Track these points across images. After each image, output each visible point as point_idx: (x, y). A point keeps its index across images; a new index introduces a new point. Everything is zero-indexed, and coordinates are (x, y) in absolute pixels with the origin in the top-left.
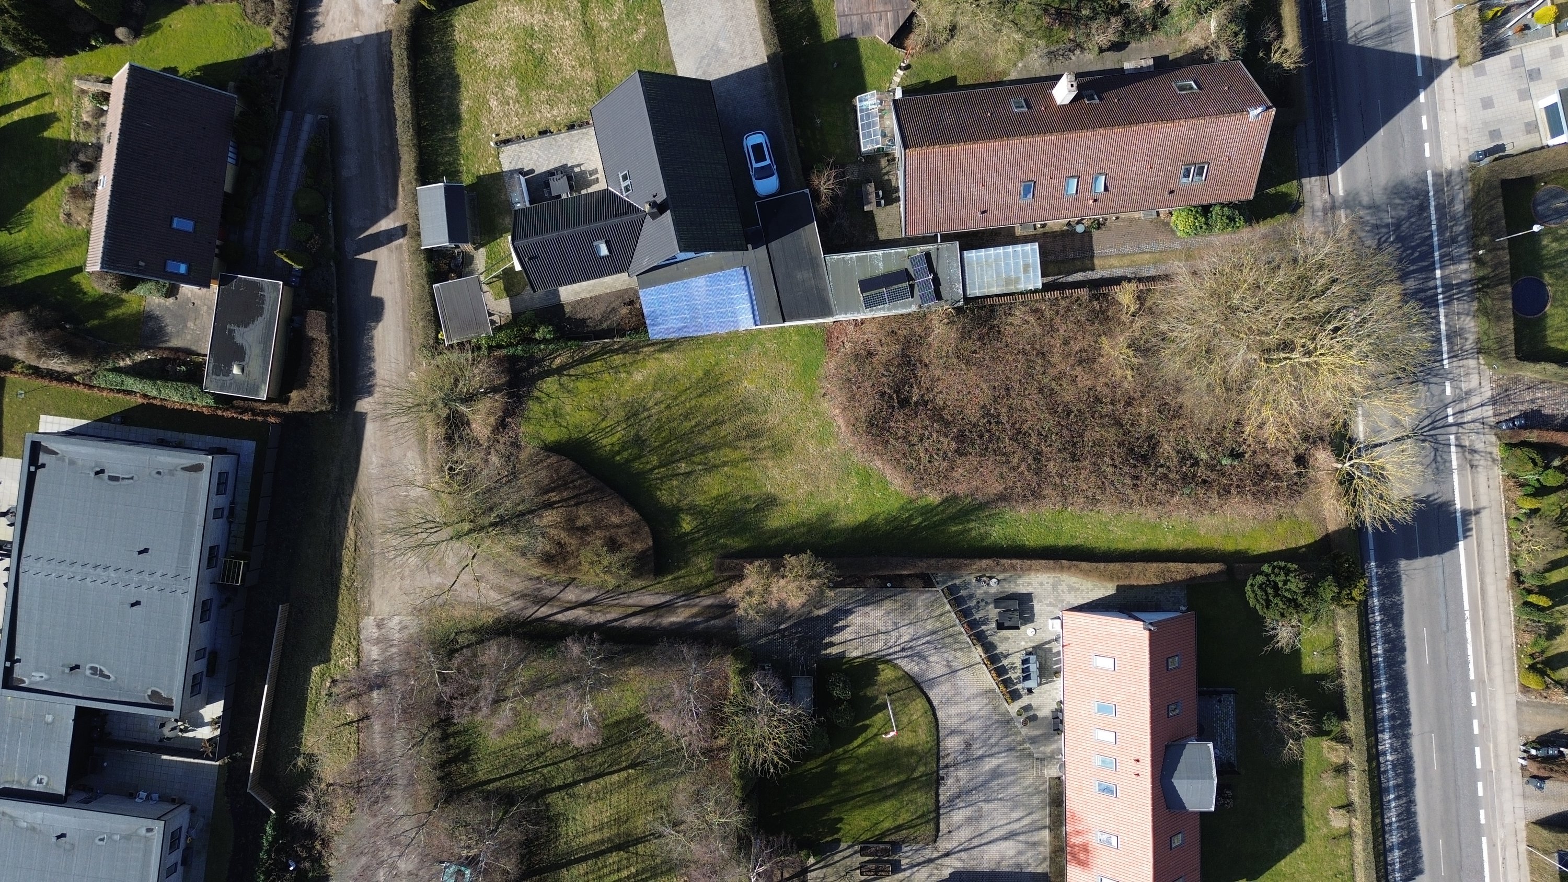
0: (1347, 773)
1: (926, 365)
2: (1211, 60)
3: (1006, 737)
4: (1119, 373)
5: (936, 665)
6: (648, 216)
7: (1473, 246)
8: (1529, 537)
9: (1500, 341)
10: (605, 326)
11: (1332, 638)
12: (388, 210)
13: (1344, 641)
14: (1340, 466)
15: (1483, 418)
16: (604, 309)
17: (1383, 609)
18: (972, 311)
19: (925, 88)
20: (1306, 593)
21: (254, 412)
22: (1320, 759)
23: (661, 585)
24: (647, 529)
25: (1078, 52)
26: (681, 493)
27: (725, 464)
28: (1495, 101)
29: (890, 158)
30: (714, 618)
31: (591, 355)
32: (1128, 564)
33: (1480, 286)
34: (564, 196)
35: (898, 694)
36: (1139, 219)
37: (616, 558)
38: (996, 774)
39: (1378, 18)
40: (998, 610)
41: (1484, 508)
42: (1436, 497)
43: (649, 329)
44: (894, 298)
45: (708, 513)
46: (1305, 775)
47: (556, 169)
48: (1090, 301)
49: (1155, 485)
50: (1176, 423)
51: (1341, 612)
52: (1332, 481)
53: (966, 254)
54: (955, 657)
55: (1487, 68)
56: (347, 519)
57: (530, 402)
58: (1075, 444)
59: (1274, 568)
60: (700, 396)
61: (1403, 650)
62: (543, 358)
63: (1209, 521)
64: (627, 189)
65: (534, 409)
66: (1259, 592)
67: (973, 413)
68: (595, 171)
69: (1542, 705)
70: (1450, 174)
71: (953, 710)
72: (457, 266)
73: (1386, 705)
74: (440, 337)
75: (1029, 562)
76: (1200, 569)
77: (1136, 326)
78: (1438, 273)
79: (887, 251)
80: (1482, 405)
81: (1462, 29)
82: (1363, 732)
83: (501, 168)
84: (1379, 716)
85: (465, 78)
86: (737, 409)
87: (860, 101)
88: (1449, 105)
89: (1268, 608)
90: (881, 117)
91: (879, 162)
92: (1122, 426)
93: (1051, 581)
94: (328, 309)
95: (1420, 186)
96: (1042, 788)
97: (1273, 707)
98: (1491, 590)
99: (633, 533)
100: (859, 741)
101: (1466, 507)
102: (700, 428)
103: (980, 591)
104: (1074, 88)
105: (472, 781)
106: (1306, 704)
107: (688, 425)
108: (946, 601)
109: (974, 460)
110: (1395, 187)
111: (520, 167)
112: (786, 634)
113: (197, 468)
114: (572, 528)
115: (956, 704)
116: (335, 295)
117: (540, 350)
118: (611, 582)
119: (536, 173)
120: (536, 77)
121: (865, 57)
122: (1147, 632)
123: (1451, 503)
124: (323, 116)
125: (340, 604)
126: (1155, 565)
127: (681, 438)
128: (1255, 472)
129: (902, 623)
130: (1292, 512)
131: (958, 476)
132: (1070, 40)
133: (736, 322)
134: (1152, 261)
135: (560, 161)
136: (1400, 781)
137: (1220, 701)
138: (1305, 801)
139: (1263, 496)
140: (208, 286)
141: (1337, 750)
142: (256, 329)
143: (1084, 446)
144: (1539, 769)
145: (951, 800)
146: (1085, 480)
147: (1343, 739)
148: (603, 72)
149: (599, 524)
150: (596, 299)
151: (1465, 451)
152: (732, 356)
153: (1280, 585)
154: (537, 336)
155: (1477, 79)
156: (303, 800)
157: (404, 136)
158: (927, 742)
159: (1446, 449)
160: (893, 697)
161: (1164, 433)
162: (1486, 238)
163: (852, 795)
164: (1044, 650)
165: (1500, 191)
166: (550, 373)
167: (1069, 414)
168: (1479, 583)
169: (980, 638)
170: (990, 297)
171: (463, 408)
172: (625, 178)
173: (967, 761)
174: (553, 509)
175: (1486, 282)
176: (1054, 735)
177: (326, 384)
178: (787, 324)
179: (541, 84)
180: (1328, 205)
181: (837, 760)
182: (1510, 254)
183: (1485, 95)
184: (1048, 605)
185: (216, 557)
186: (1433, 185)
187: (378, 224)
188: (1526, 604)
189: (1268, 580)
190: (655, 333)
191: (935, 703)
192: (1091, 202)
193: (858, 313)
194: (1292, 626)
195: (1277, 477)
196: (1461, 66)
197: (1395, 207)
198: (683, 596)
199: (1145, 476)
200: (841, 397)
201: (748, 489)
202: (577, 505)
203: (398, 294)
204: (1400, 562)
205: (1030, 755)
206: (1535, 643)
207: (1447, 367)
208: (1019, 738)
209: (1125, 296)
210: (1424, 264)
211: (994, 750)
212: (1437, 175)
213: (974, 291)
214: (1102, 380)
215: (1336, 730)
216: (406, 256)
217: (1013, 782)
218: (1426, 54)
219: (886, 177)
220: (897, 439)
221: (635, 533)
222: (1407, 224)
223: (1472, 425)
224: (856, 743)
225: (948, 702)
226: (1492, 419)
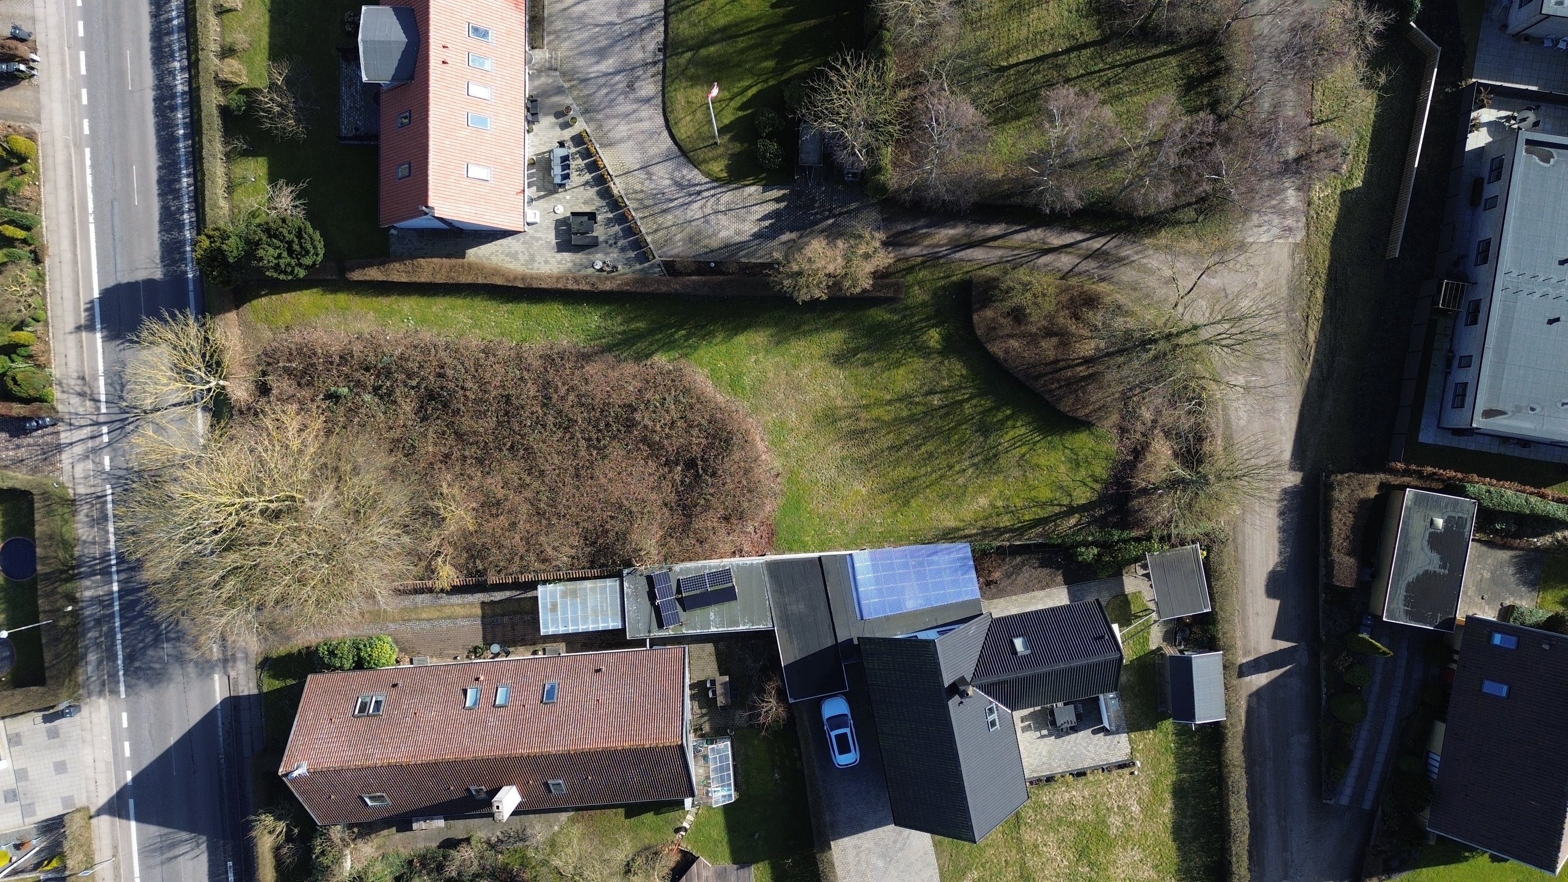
0: (222, 47)
1: (666, 505)
2: (350, 826)
3: (589, 95)
4: (456, 491)
5: (663, 176)
6: (969, 680)
7: (78, 615)
8: (22, 300)
9: (50, 513)
10: (1019, 559)
11: (235, 196)
12: (1258, 695)
13: (220, 192)
14: (222, 382)
15: (71, 430)
16: (1019, 578)
17: (180, 226)
18: (614, 562)
19: (659, 807)
20: (258, 244)
21: (1420, 475)
22: (250, 64)
23: (965, 270)
24: (979, 332)
25: (494, 839)
26: (939, 371)
27: (889, 402)
28: (52, 769)
29: (698, 733)
30: (906, 232)
31: (1035, 527)
32: (451, 281)
33: (71, 572)
34: (1060, 704)
35: (705, 144)
36: (432, 657)
37: (1017, 300)
38: (601, 54)
39: (173, 863)
40: (594, 234)
41: (71, 333)
42: (122, 347)
43: (970, 554)
44: (698, 580)
45: (910, 349)
46: (267, 46)
47: (1068, 734)
48: (485, 569)
49: (420, 367)
50: (396, 434)
51: (221, 224)
52: (228, 366)
53: (619, 625)
54: (642, 183)
55: (60, 804)
56: (1316, 352)
57: (1105, 477)
58: (507, 413)
59: (292, 273)
60: (914, 478)
61: (160, 181)
62: (1089, 526)
63: (364, 326)
64: (991, 711)
65: (1101, 469)
66: (309, 246)
67: (616, 451)
68: (1024, 729)
69: (13, 118)
70: (101, 693)
71: (646, 125)
72: (1183, 631)
73: (180, 122)
74: (1205, 553)
75: (559, 286)
76: (373, 274)
77: (435, 541)
78: (115, 587)
79: (705, 631)
80: (71, 444)
81: (85, 848)
82: (203, 92)
83: (1130, 738)
84: (187, 110)
85: (1167, 838)
86: (874, 462)
87: (730, 796)
88: (101, 767)
89: (300, 229)
90: (708, 778)
91: (711, 728)
92: (456, 433)
93: (536, 265)
94: (1331, 588)
95: (133, 681)
96: (552, 37)
97: (298, 121)
98: (65, 244)
99: (995, 328)
100: (750, 93)
101: (90, 335)
102: (916, 442)
103: (613, 255)
104: (495, 804)
105: (1185, 54)
106: (262, 124)
107: (929, 447)
108: (651, 246)
109: (616, 399)
110: (160, 681)
111: (1108, 738)
112: (827, 213)
113: (1489, 414)
114: (1062, 335)
115: (643, 132)
116: (1321, 603)
117: (1093, 534)
118: (1022, 274)
119: (1091, 730)
120: (1087, 836)
121: (724, 843)
122: (430, 204)
123: (106, 339)
124: (1328, 802)
125: (1327, 256)
126: (423, 280)
127: (939, 432)
128: (313, 378)
129: (699, 222)
130: (274, 334)
131: (634, 382)
132: (501, 853)
133: (873, 558)
134: (419, 611)
135: (1063, 742)
136: (166, 39)
137: (357, 129)
138: (267, 17)
139: (305, 352)
140: (1468, 617)
141: (232, 73)
142: (1414, 569)
143: (497, 411)
144: (16, 48)
145: (651, 26)
146: (496, 375)
147: (225, 85)
148: (1012, 838)
149: (1033, 339)
150: (1026, 589)
151: (91, 395)
152: (878, 521)
153: (285, 254)
154: (1096, 551)
155: (71, 794)
156: (1378, 36)
157: (1238, 778)
158: (675, 90)
159: (111, 398)
160: (712, 141)
161: (410, 423)
162: (62, 623)
163: (761, 34)
164: (545, 189)
165: (47, 674)
166: (1082, 509)
167: (512, 447)
168: (78, 252)
169: (614, 203)
170: (595, 578)
171: (1180, 471)
172: (993, 723)
173: (632, 69)
174: (1083, 357)
175: (64, 576)
176: (538, 96)
177: (1336, 504)
178: (817, 555)
179: (1081, 828)
180: (230, 664)
181: (775, 72)
182: (37, 606)
183: (62, 776)
184: (540, 239)
185: (1469, 313)
186: (118, 682)
187: (1269, 680)
188: (28, 228)
189: (298, 259)
190: (963, 550)
191: (665, 133)
192: (482, 678)
193: (738, 565)
194: (276, 209)
195: (289, 372)
196: (87, 808)
197: (160, 659)
198: (941, 257)
199: (431, 378)
200: (759, 473)
201: (864, 374)
202: (1056, 361)
203: (1249, 601)
204: (162, 277)
205: (563, 74)
206: (19, 185)
207: (108, 486)
208: (575, 93)
209: (447, 574)
210: (130, 598)
211: (602, 80)
212: (115, 692)
213: (611, 584)
214: (475, 484)
215: (233, 95)
216: (1239, 644)
217: (583, 44)
218: (124, 822)
219: (704, 711)
220: (699, 425)
221: (992, 328)
222: (147, 640)
223: (83, 422)
224: (754, 90)
225: (652, 134)
226: (61, 429)
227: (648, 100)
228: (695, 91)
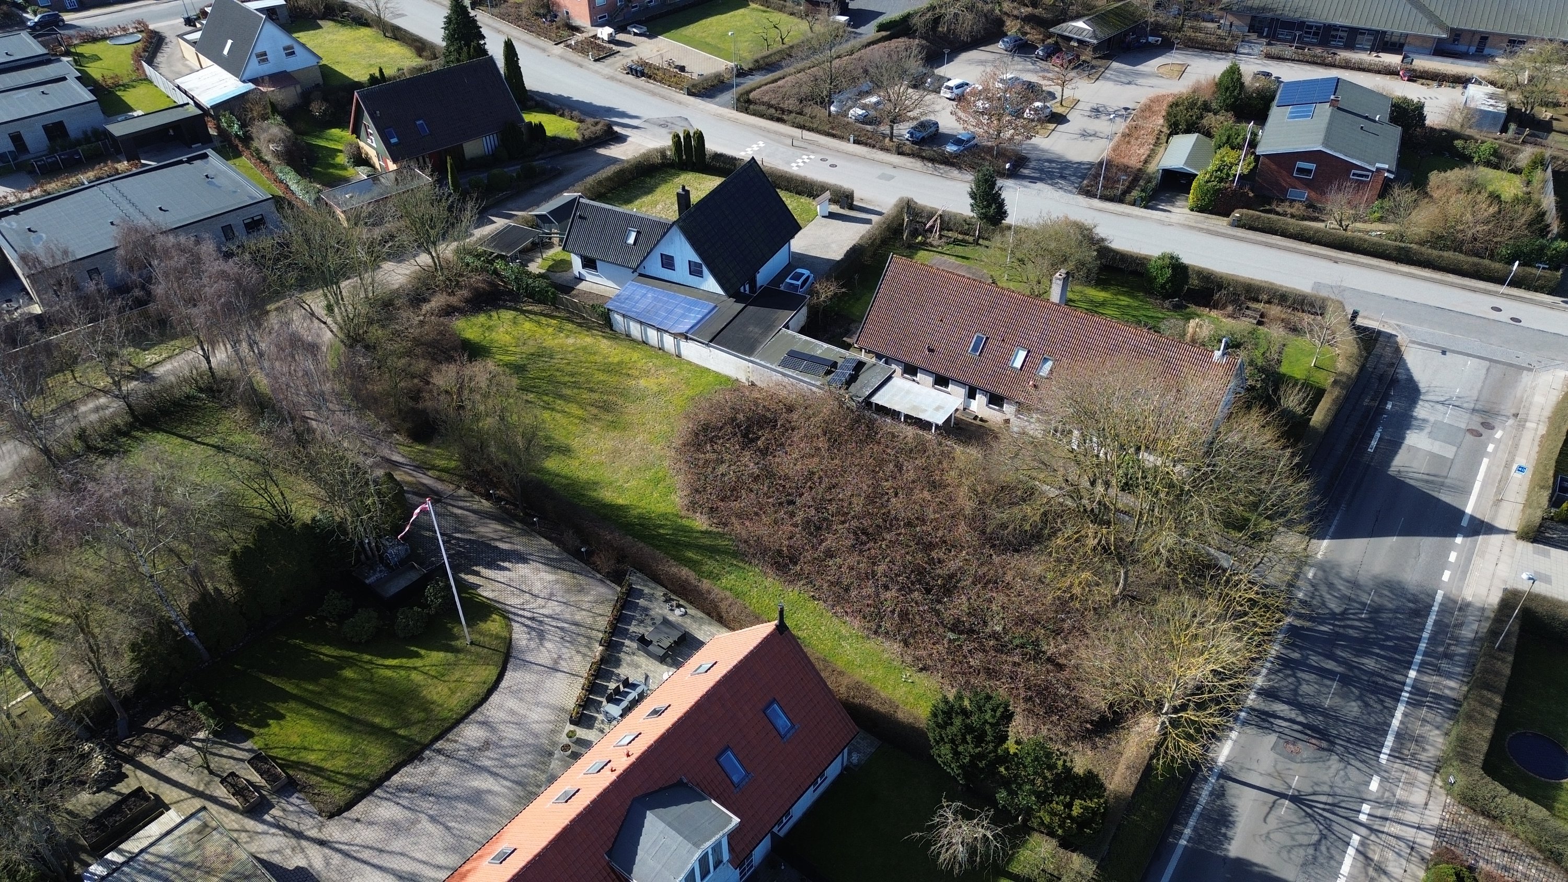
3: (533, 767)
5: (546, 652)
15: (1414, 842)
35: (480, 650)
44: (809, 369)
53: (896, 379)
54: (571, 658)
57: (483, 315)
60: (598, 370)
65: (480, 318)
70: (1468, 605)
71: (511, 703)
78: (1412, 674)
79: (833, 347)
86: (614, 390)
88: (1490, 555)
95: (1423, 593)
100: (395, 662)
102: (574, 385)
103: (660, 611)
107: (568, 379)
108: (614, 601)
115: (521, 699)
129: (559, 599)
133: (673, 326)
145: (403, 788)
159: (1339, 844)
160: (473, 648)
173: (465, 761)
180: (1299, 556)
192: (1031, 386)
197: (1380, 595)
207: (1383, 761)
210: (1398, 657)
211: (503, 771)
212: (1450, 598)
213: (880, 400)
218: (1478, 516)
222: (1389, 615)
223: (1393, 841)
225: (515, 693)
226: (1428, 850)
227: (484, 724)
228: (435, 697)
